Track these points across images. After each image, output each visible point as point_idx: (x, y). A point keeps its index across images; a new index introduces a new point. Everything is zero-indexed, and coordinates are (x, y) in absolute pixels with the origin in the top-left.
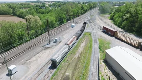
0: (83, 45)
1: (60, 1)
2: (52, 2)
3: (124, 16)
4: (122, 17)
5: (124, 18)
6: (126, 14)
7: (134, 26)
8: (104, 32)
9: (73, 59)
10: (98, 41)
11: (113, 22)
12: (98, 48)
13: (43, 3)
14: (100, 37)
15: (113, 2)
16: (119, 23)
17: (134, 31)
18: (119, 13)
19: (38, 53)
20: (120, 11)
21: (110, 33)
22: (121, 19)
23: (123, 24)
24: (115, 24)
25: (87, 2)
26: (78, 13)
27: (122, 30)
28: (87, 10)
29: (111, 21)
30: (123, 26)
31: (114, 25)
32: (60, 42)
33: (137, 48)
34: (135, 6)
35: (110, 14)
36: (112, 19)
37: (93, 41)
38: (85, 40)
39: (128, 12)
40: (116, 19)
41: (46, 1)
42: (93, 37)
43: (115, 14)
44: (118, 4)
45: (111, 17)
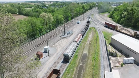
0: (90, 36)
1: (58, 1)
2: (52, 2)
3: (122, 14)
4: (121, 15)
5: (122, 16)
6: (124, 13)
7: (131, 22)
8: (106, 27)
9: (86, 44)
10: (102, 33)
11: (112, 20)
12: (103, 37)
13: (42, 4)
14: (103, 31)
15: (110, 3)
16: (118, 20)
17: (131, 26)
18: (118, 11)
19: (58, 41)
20: (118, 10)
21: (111, 27)
22: (119, 16)
23: (121, 21)
24: (115, 21)
25: (85, 3)
26: (80, 13)
27: (121, 26)
28: (87, 9)
29: (110, 19)
30: (121, 22)
31: (113, 22)
32: (72, 34)
33: (133, 37)
34: (131, 5)
35: (109, 13)
36: (111, 17)
37: (99, 34)
38: (91, 33)
39: (125, 11)
40: (115, 17)
41: (45, 2)
42: (97, 31)
43: (114, 13)
44: (115, 4)
45: (110, 15)
